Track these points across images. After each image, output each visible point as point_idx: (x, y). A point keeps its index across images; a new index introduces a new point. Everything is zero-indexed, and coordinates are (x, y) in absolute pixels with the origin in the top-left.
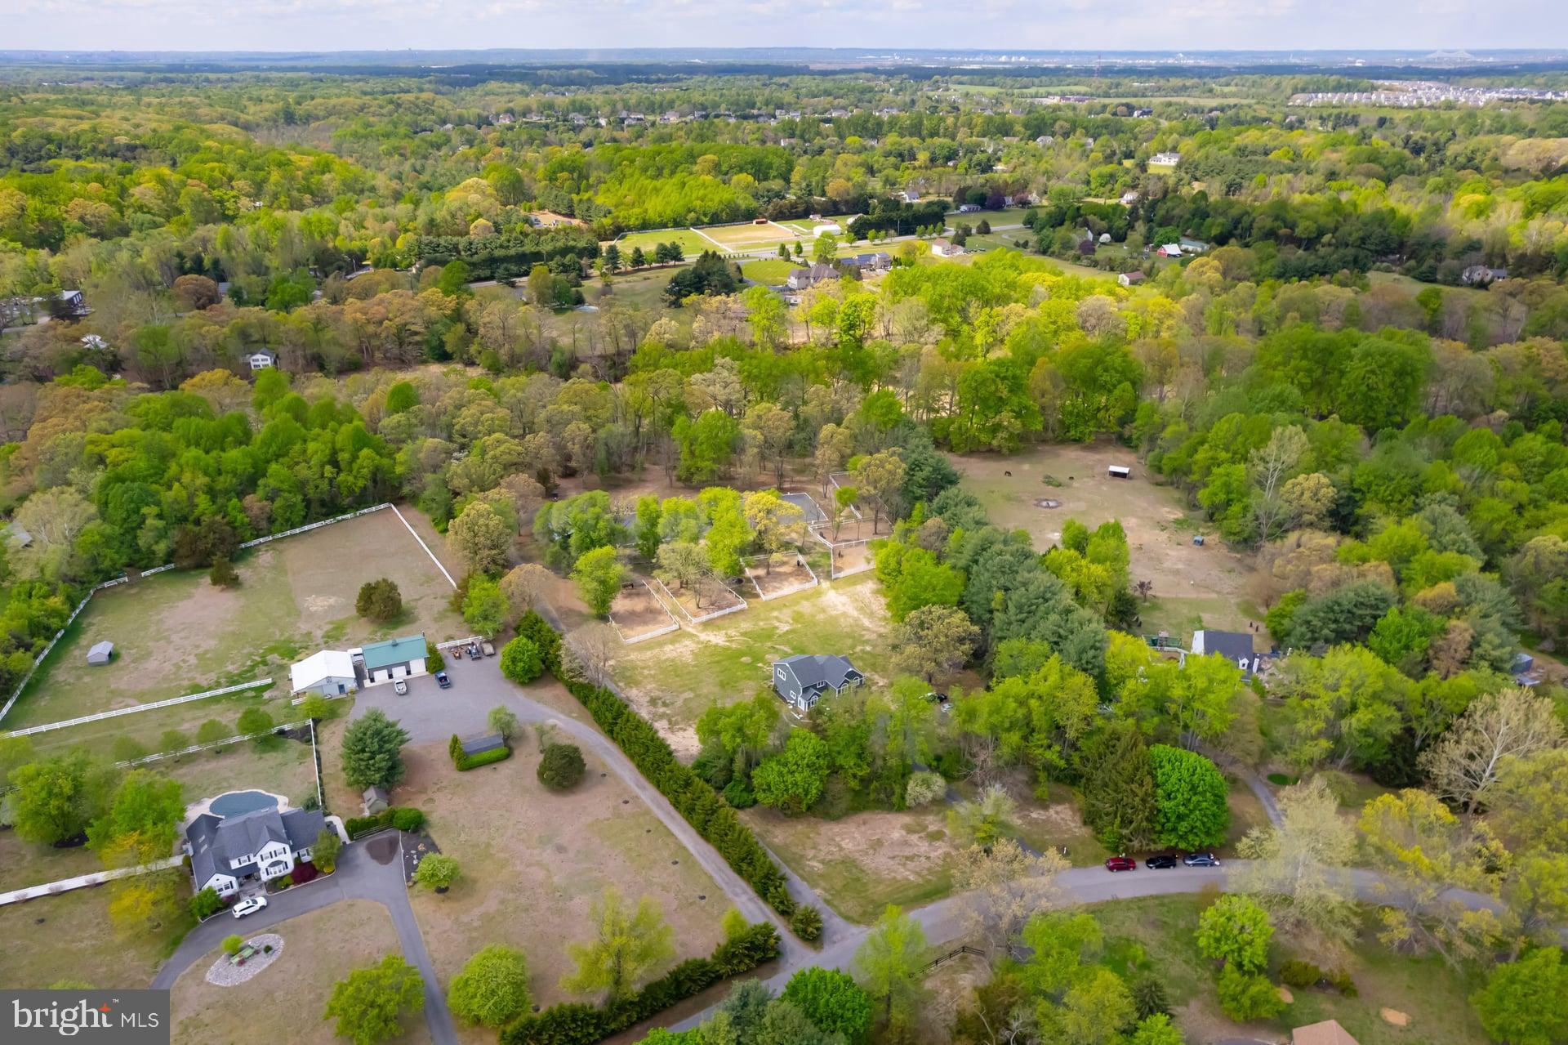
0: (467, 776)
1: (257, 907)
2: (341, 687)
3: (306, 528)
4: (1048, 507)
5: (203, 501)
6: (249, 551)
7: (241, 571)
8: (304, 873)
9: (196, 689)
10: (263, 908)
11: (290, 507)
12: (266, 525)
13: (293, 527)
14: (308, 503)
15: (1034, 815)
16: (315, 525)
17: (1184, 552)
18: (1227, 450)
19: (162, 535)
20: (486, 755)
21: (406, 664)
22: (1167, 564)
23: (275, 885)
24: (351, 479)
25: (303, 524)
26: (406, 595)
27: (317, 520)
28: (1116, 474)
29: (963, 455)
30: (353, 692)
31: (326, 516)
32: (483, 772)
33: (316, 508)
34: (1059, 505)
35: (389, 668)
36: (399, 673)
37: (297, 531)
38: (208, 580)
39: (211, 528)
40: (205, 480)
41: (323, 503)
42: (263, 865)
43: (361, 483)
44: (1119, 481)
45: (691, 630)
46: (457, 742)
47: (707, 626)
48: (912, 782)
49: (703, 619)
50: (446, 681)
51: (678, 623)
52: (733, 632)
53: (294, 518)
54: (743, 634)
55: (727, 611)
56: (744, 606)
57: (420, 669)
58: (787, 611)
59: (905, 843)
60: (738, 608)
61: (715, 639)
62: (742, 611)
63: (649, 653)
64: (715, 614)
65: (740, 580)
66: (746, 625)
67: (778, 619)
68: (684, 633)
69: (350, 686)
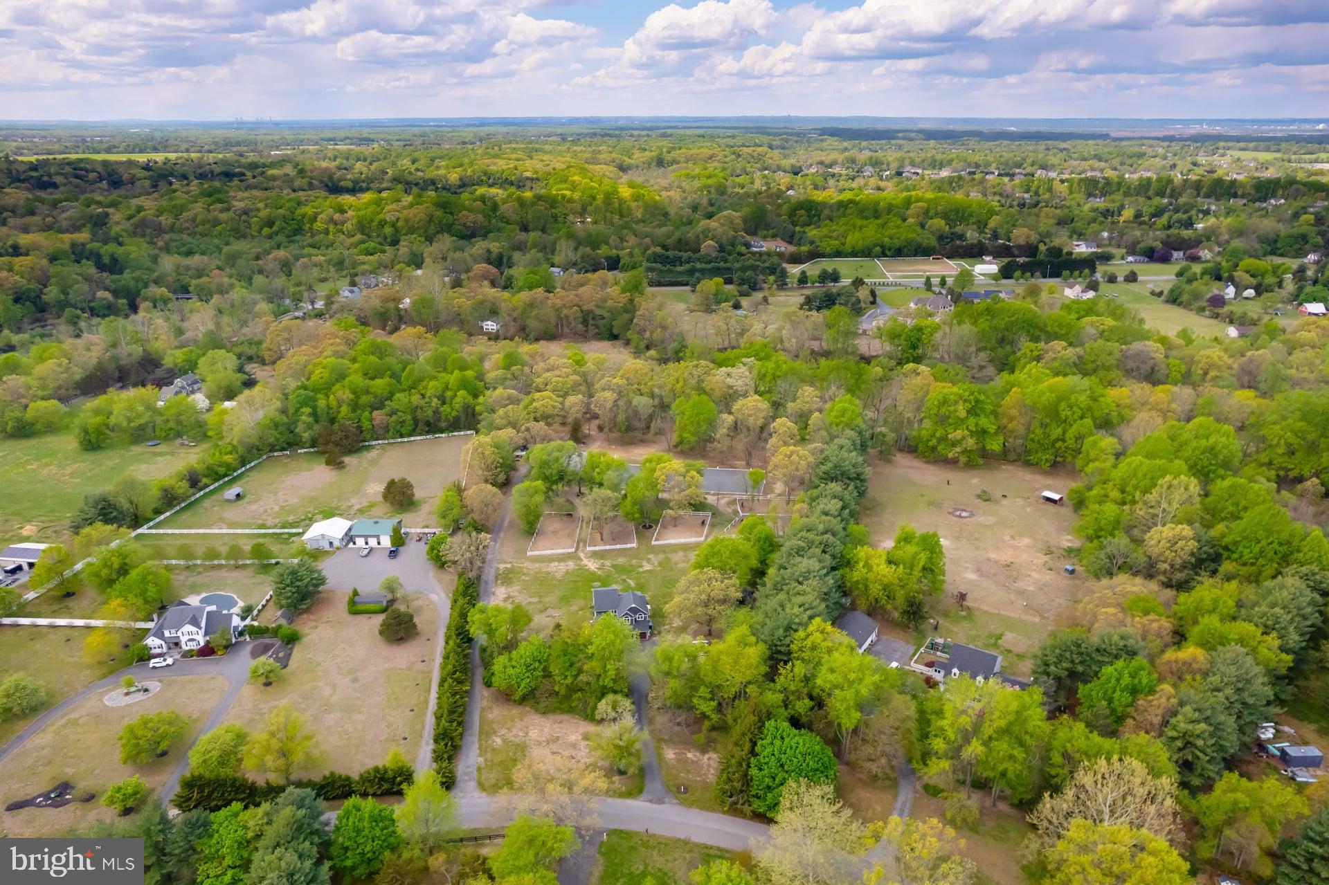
0: (351, 618)
1: (164, 664)
2: (331, 543)
3: (412, 439)
4: (960, 516)
5: (344, 409)
6: (369, 448)
7: (347, 459)
8: (207, 651)
9: (263, 526)
10: (168, 665)
11: (403, 423)
12: (382, 432)
13: (402, 436)
14: (416, 422)
15: (689, 755)
16: (418, 438)
17: (1048, 577)
19: (309, 427)
20: (368, 607)
21: (378, 537)
22: (1020, 585)
23: (188, 654)
24: (448, 410)
25: (411, 435)
26: (418, 494)
27: (421, 434)
28: (1048, 499)
29: (927, 462)
30: (338, 548)
31: (428, 432)
32: (363, 618)
33: (420, 426)
34: (972, 515)
35: (366, 537)
36: (373, 542)
37: (406, 439)
38: (323, 460)
39: (343, 428)
40: (352, 396)
41: (428, 424)
42: (183, 639)
43: (454, 413)
44: (1050, 507)
45: (582, 555)
46: (356, 593)
47: (595, 555)
48: (603, 701)
49: (597, 548)
50: (393, 554)
51: (577, 549)
52: (608, 563)
53: (404, 431)
54: (613, 566)
55: (618, 547)
56: (634, 545)
57: (386, 542)
58: (661, 556)
59: (574, 746)
60: (629, 546)
61: (592, 565)
62: (631, 549)
63: (537, 565)
64: (608, 547)
65: (650, 527)
66: (621, 560)
67: (649, 561)
68: (573, 557)
69: (337, 544)
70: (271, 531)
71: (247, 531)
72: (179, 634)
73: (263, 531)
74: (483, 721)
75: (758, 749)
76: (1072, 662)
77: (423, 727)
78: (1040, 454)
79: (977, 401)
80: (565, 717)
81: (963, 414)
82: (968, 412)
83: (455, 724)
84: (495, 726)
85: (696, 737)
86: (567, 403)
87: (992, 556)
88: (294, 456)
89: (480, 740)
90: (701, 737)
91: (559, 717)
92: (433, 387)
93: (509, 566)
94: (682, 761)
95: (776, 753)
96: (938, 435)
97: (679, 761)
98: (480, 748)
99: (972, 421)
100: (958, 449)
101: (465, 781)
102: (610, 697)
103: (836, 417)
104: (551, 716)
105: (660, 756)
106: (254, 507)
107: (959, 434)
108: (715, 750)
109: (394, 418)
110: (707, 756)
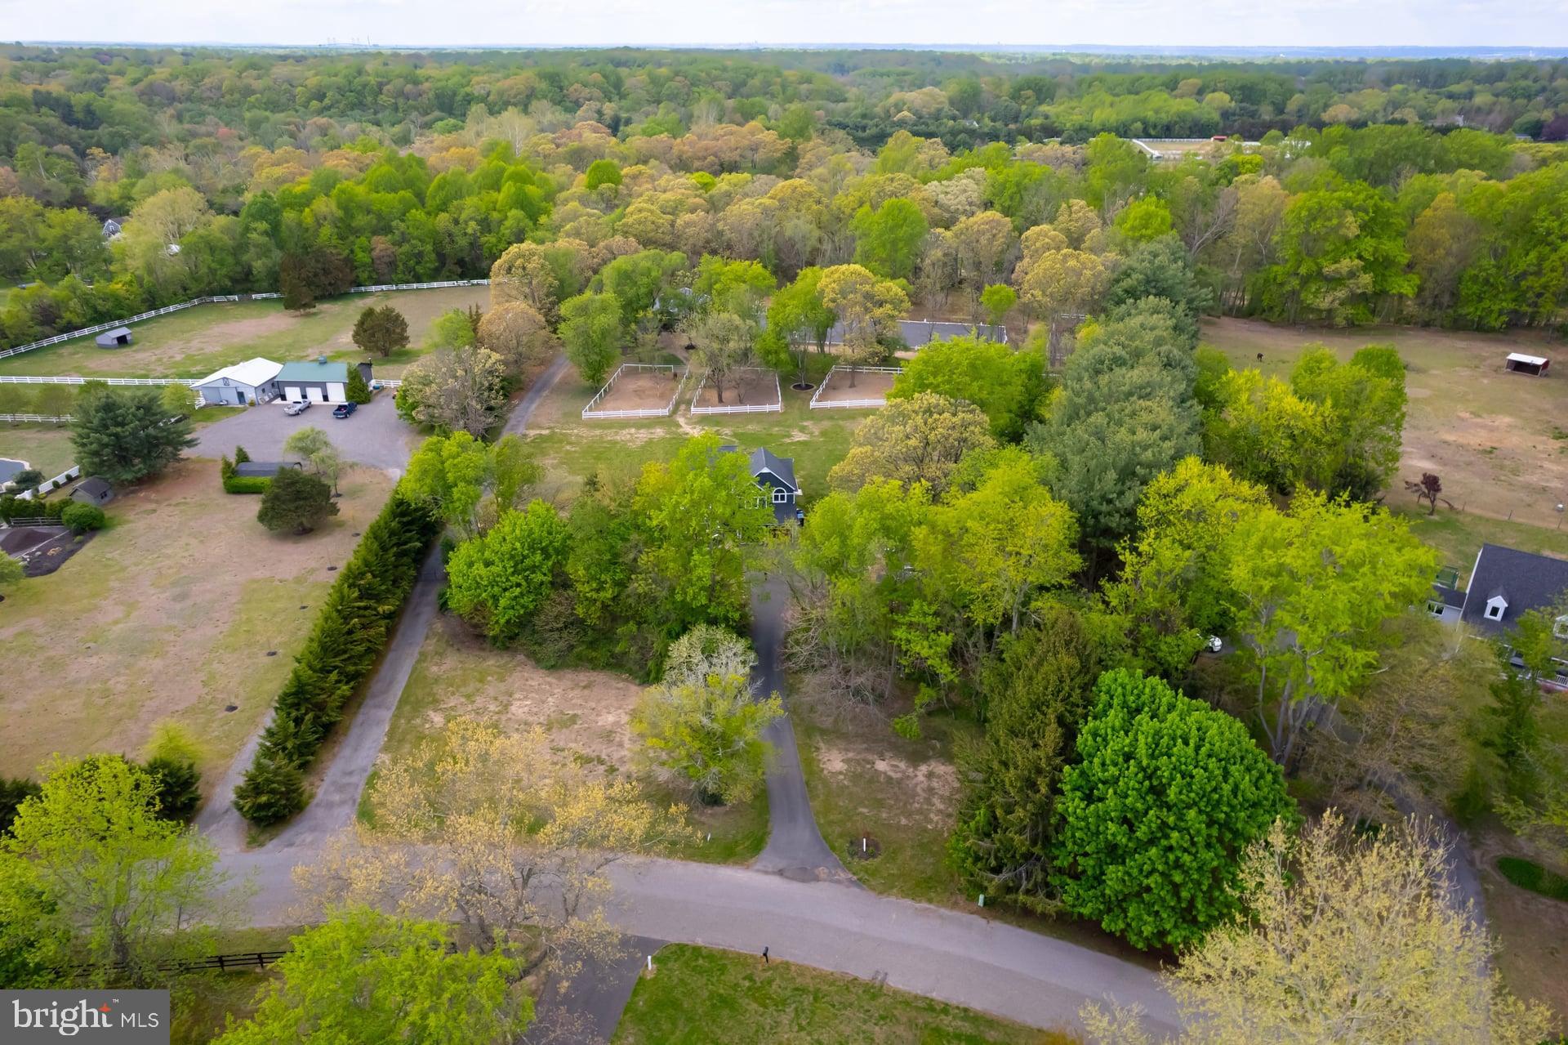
0: (223, 499)
2: (241, 395)
3: (435, 285)
5: (326, 232)
6: (365, 294)
9: (144, 377)
11: (419, 256)
12: (386, 272)
13: (418, 280)
14: (441, 257)
16: (446, 284)
19: (267, 253)
20: (262, 480)
21: (322, 385)
22: (1530, 479)
24: (494, 240)
25: (434, 280)
27: (448, 279)
28: (1519, 364)
30: (252, 404)
31: (462, 277)
32: (240, 498)
33: (450, 265)
35: (303, 386)
37: (425, 286)
39: (323, 259)
40: (340, 213)
41: (461, 262)
44: (1527, 376)
45: (681, 421)
46: (243, 457)
47: (704, 420)
48: (684, 639)
49: (710, 410)
50: (344, 412)
51: (675, 411)
52: (727, 431)
53: (420, 269)
54: (735, 435)
55: (748, 408)
56: (778, 407)
57: (338, 396)
58: (826, 424)
59: (608, 736)
60: (767, 408)
61: (696, 432)
62: (771, 413)
63: (598, 432)
64: (729, 409)
65: (808, 387)
66: (751, 428)
67: (803, 430)
68: (668, 421)
69: (250, 395)
74: (418, 679)
75: (1083, 741)
78: (1486, 304)
79: (1377, 209)
80: (599, 677)
81: (1353, 230)
82: (1363, 227)
83: (334, 676)
84: (439, 690)
85: (898, 723)
86: (679, 222)
87: (1450, 438)
88: (246, 301)
89: (397, 716)
90: (911, 724)
91: (583, 677)
92: (471, 205)
93: (545, 432)
94: (864, 778)
95: (1142, 751)
96: (1303, 270)
97: (856, 778)
98: (391, 734)
99: (1368, 245)
100: (1341, 294)
101: (330, 805)
102: (700, 631)
103: (1133, 228)
104: (569, 676)
105: (811, 767)
106: (142, 356)
107: (1346, 264)
108: (948, 757)
109: (406, 248)
110: (924, 768)
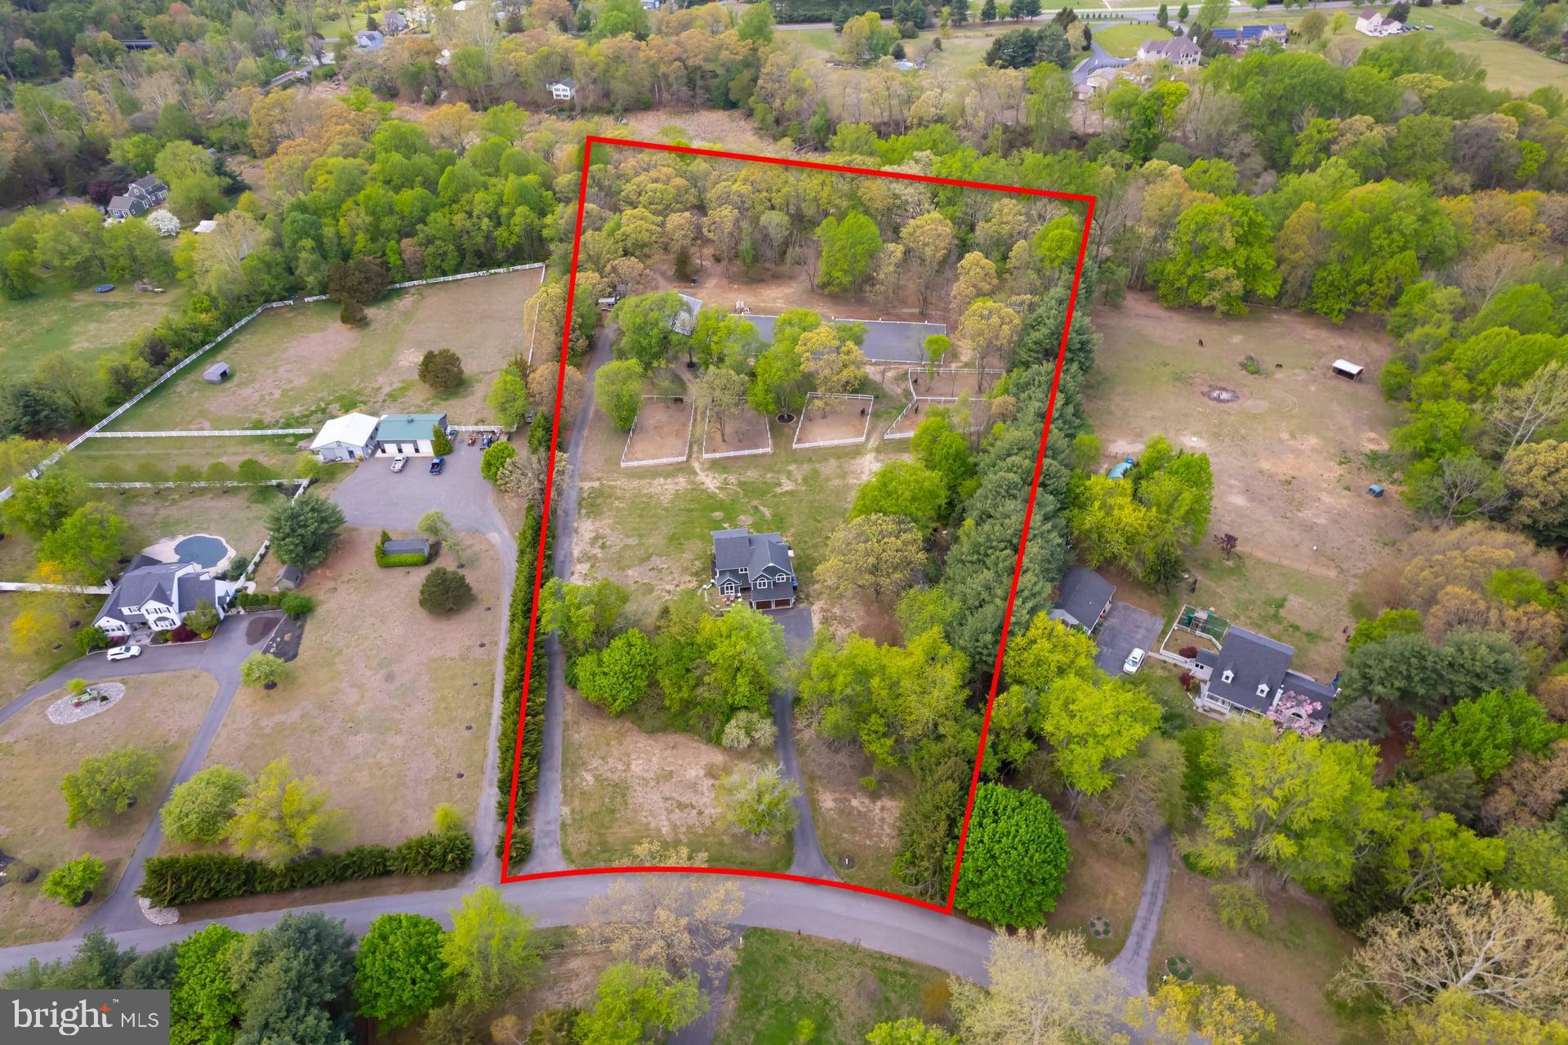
0: (381, 574)
1: (128, 655)
2: (351, 453)
3: (459, 277)
4: (1218, 400)
5: (361, 239)
6: (400, 292)
7: (371, 312)
8: (184, 634)
9: (258, 425)
10: (133, 657)
11: (443, 256)
12: (416, 270)
13: (444, 274)
14: (461, 251)
15: (855, 803)
16: (467, 275)
17: (1344, 501)
18: (1470, 377)
19: (314, 267)
20: (404, 557)
21: (415, 443)
22: (1306, 514)
23: (160, 637)
24: (505, 234)
25: (456, 272)
26: (469, 367)
27: (470, 270)
28: (1341, 372)
29: (1170, 309)
30: (361, 460)
31: (481, 267)
32: (398, 573)
33: (469, 258)
34: (1235, 398)
35: (399, 443)
36: (408, 449)
37: (450, 278)
38: (338, 313)
39: (361, 267)
40: (368, 219)
41: (478, 254)
42: (151, 618)
43: (514, 239)
44: (1343, 384)
45: (696, 466)
46: (386, 538)
47: (715, 465)
48: (733, 722)
49: (717, 455)
50: (437, 468)
51: (690, 456)
52: (732, 479)
53: (445, 266)
54: (741, 484)
55: (746, 452)
56: (769, 450)
57: (427, 449)
58: (807, 467)
59: (693, 786)
60: (761, 451)
61: (711, 482)
62: (763, 455)
63: (636, 483)
64: (732, 454)
65: (790, 418)
66: (752, 474)
67: (789, 475)
68: (684, 468)
69: (359, 453)
70: (269, 432)
71: (238, 433)
72: (143, 611)
73: (259, 432)
74: (568, 746)
75: (959, 831)
76: (1409, 678)
77: (486, 756)
78: (1330, 302)
79: (1252, 223)
80: (681, 738)
81: (1230, 244)
82: (1237, 241)
83: (526, 760)
84: (584, 753)
85: (864, 781)
86: (669, 226)
87: (1266, 465)
88: (300, 308)
89: (564, 777)
90: (871, 780)
91: (672, 738)
92: (481, 200)
93: (596, 484)
94: (845, 812)
96: (1190, 272)
97: (841, 812)
98: (564, 790)
99: (1243, 252)
100: (1216, 294)
101: (544, 847)
102: (742, 716)
103: (1049, 249)
104: (661, 737)
105: (814, 804)
106: (246, 392)
107: (1221, 272)
108: (892, 795)
109: (431, 249)
110: (879, 804)
